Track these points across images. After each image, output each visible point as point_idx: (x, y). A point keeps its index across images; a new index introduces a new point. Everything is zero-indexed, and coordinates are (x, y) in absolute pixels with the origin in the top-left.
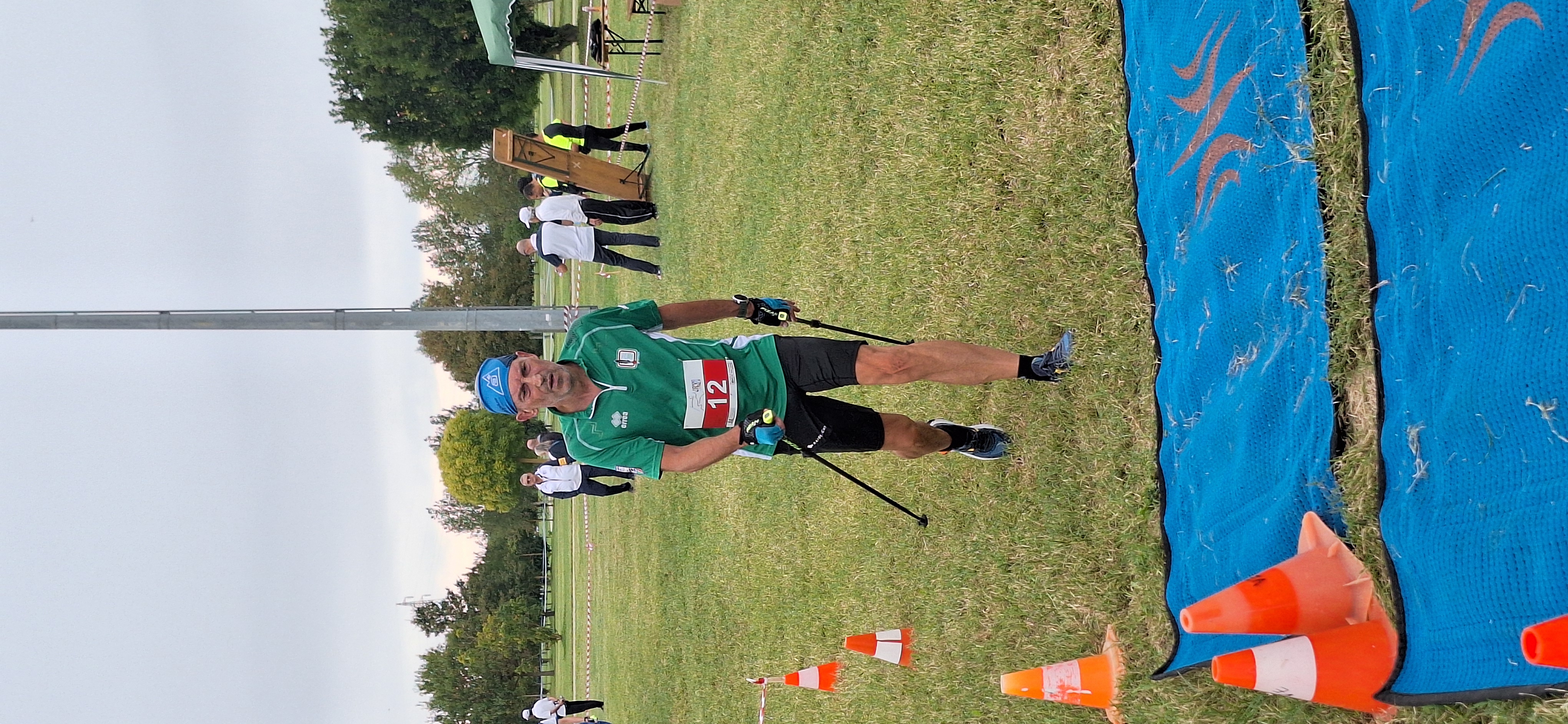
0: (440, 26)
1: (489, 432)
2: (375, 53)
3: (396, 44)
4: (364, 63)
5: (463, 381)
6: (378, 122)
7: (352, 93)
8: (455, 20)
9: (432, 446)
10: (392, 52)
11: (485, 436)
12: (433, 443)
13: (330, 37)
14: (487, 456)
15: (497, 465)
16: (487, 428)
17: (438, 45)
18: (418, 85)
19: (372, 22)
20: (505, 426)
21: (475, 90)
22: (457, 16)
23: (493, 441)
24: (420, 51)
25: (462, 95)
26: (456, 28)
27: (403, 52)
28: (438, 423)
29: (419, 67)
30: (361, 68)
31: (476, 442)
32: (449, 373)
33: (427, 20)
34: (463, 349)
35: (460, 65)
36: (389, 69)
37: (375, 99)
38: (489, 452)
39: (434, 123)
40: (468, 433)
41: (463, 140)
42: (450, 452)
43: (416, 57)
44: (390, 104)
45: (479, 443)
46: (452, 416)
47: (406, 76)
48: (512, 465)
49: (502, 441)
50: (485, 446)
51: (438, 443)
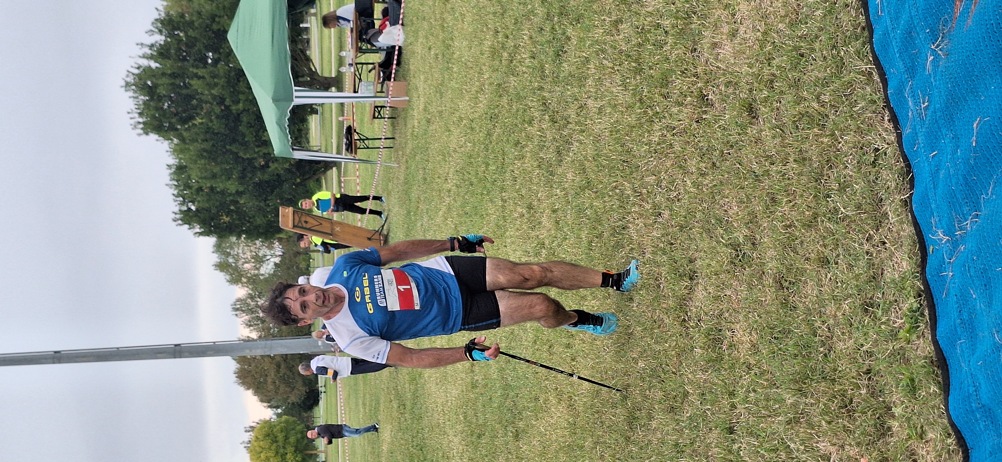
0: (245, 157)
1: (283, 434)
2: (201, 178)
3: (217, 170)
4: (196, 186)
5: (265, 402)
6: (205, 224)
7: (187, 206)
8: (255, 153)
9: (245, 447)
10: (214, 176)
11: (281, 437)
12: (246, 445)
13: (173, 170)
14: (282, 451)
15: (288, 456)
16: (282, 431)
17: (244, 169)
18: (231, 198)
19: (201, 156)
20: (293, 429)
21: (269, 200)
22: (256, 150)
23: (286, 439)
24: (232, 174)
25: (261, 204)
26: (255, 159)
27: (221, 176)
28: (249, 431)
29: (232, 184)
30: (194, 189)
31: (275, 441)
32: (256, 397)
33: (237, 153)
34: (264, 380)
35: (259, 185)
36: (212, 189)
37: (203, 209)
38: (284, 448)
39: (243, 224)
40: (268, 435)
41: (262, 234)
42: (257, 449)
43: (229, 179)
44: (213, 212)
45: (277, 442)
46: (258, 425)
47: (223, 193)
48: (299, 455)
49: (292, 439)
50: (281, 444)
51: (249, 445)
